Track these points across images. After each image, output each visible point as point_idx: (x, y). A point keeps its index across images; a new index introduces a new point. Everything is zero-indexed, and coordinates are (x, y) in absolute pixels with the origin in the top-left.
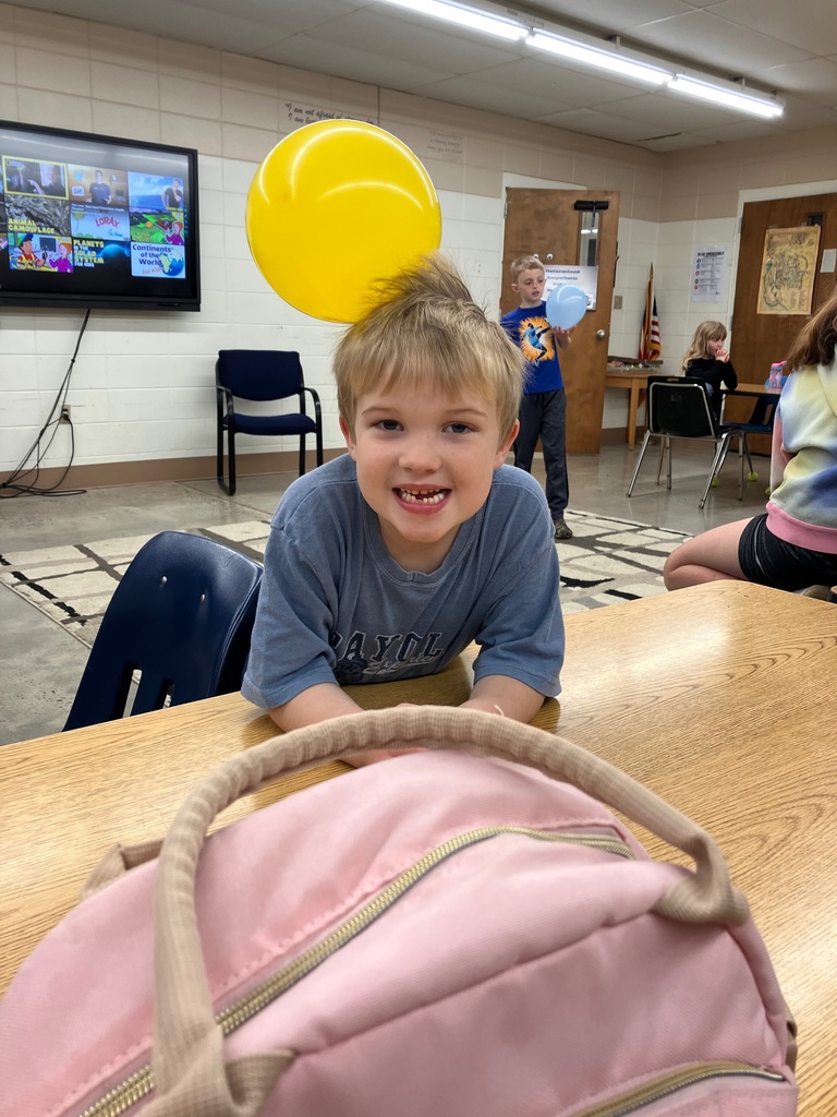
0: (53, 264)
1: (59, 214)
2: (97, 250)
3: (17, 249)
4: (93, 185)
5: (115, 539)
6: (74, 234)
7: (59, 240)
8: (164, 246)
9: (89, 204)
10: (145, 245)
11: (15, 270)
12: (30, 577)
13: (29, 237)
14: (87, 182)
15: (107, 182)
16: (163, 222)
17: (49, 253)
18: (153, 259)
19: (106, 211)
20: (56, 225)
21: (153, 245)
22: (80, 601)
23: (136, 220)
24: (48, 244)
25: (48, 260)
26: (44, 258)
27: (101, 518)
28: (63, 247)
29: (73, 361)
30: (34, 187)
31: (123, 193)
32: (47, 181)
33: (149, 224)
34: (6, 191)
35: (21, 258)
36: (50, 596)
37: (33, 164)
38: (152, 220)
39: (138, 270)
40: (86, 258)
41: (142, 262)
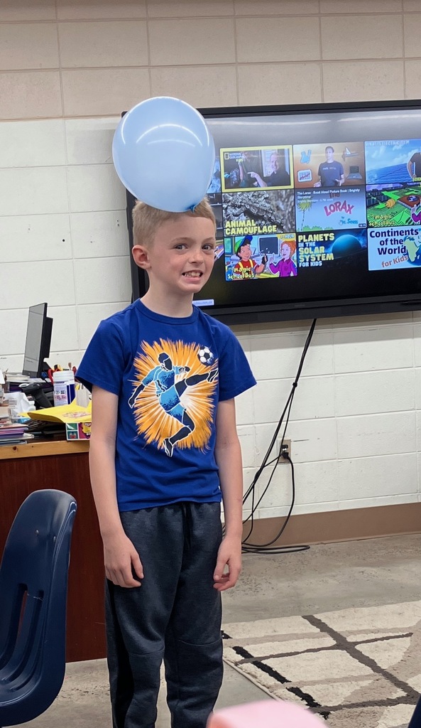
0: (274, 268)
1: (282, 206)
2: (326, 244)
3: (234, 257)
4: (322, 166)
5: (352, 610)
6: (299, 229)
7: (282, 238)
8: (409, 228)
9: (317, 189)
10: (386, 229)
11: (231, 281)
12: (255, 655)
13: (248, 239)
14: (315, 164)
15: (340, 160)
16: (409, 198)
17: (269, 256)
18: (396, 246)
19: (337, 195)
20: (279, 221)
21: (395, 229)
22: (318, 687)
23: (374, 199)
24: (269, 245)
25: (268, 265)
26: (264, 262)
27: (331, 581)
28: (285, 246)
29: (295, 385)
30: (255, 180)
31: (357, 169)
32: (269, 170)
33: (390, 203)
34: (224, 190)
35: (238, 266)
36: (282, 680)
37: (254, 152)
38: (394, 196)
39: (376, 263)
40: (315, 256)
41: (381, 252)
